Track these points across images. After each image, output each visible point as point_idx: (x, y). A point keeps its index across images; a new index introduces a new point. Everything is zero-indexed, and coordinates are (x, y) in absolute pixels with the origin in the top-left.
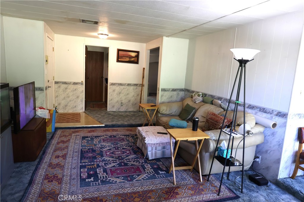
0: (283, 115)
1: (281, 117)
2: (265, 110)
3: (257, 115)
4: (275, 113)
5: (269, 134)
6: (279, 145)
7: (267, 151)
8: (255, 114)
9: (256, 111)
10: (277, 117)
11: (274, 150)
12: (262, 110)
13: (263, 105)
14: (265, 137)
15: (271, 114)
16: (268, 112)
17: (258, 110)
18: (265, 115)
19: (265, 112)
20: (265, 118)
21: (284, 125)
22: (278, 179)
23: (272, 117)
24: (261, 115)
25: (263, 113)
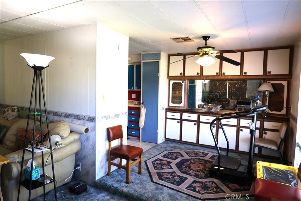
0: (92, 119)
1: (91, 121)
2: (79, 116)
3: (73, 123)
4: (87, 118)
5: (84, 140)
6: (93, 148)
7: (85, 157)
8: (71, 123)
9: (72, 118)
10: (88, 122)
11: (90, 155)
12: (76, 118)
13: (77, 112)
14: (81, 143)
15: (83, 120)
16: (81, 118)
17: (74, 117)
18: (79, 122)
19: (79, 119)
20: (80, 125)
21: (94, 129)
22: (96, 180)
23: (85, 123)
24: (76, 123)
25: (77, 120)
